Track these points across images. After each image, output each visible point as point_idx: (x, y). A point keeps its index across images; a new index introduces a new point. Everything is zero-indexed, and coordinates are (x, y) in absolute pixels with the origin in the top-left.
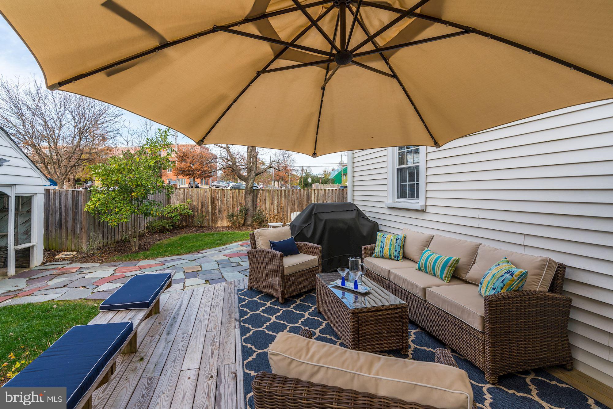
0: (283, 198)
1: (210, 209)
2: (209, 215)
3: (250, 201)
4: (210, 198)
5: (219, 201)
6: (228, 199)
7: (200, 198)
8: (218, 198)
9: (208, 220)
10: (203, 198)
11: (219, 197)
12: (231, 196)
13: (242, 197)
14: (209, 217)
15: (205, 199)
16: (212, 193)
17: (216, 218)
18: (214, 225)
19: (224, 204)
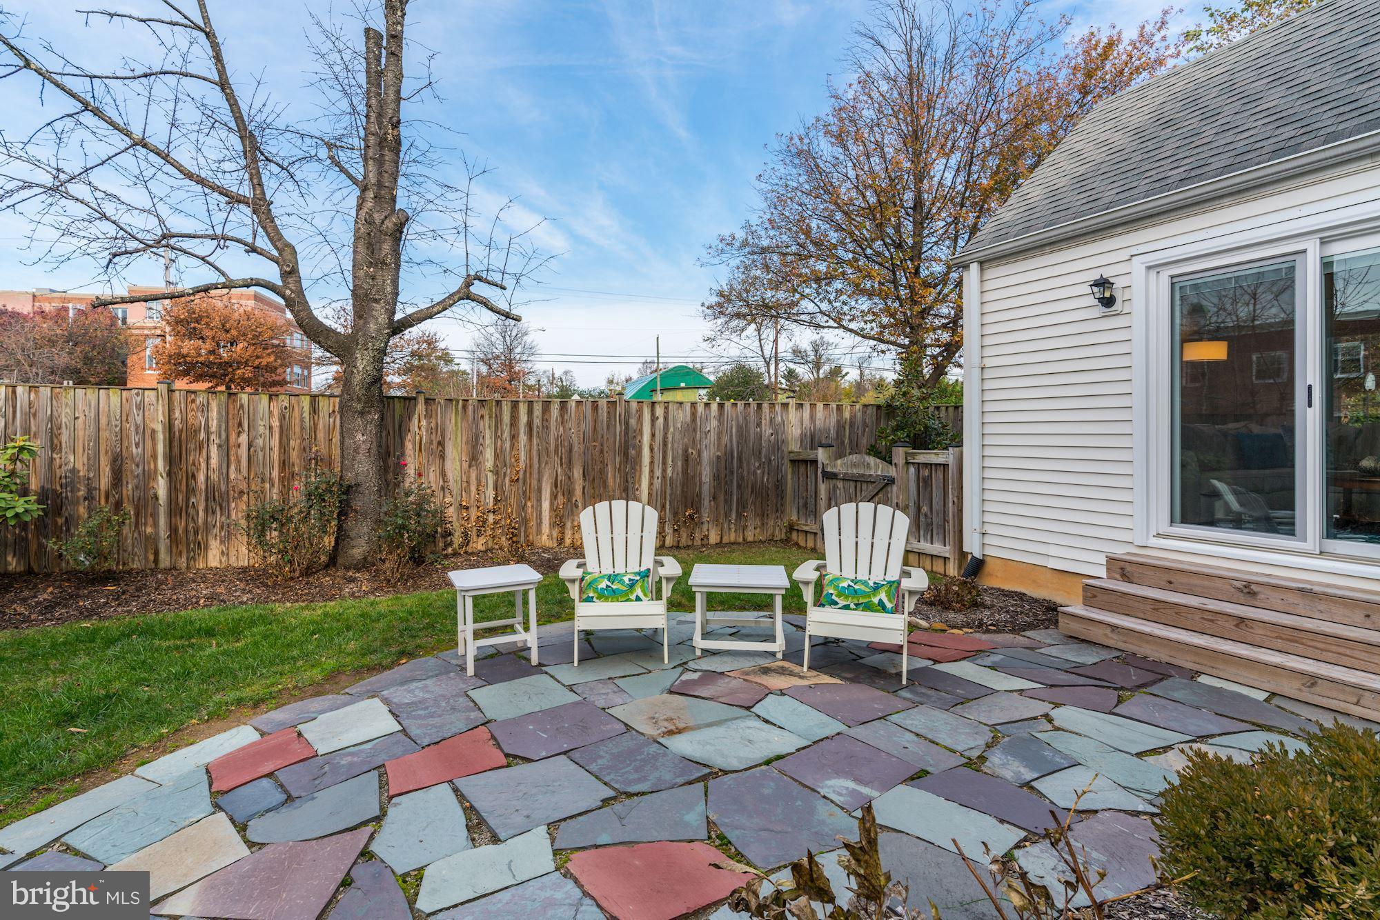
0: (523, 438)
1: (161, 487)
2: (155, 515)
3: (365, 446)
4: (160, 437)
5: (214, 450)
6: (260, 442)
7: (104, 434)
8: (208, 433)
9: (152, 542)
10: (122, 436)
11: (213, 429)
12: (276, 423)
13: (330, 431)
14: (156, 524)
15: (134, 438)
16: (171, 410)
17: (196, 533)
18: (182, 562)
19: (239, 461)
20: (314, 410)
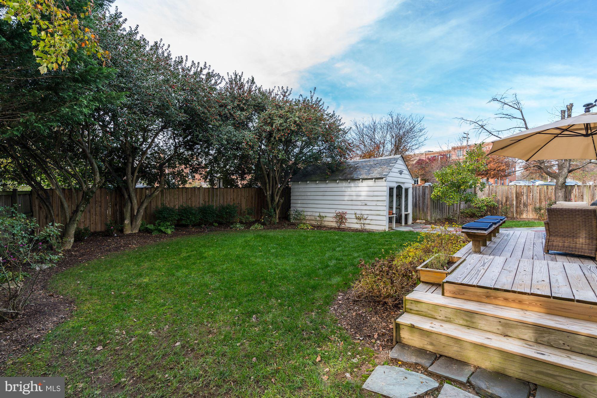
1: (515, 203)
2: (513, 208)
3: (561, 196)
4: (514, 194)
5: (525, 196)
6: (535, 195)
7: (504, 193)
9: (513, 212)
10: (507, 194)
11: (525, 192)
12: (538, 191)
13: (551, 193)
14: (513, 209)
15: (510, 194)
16: (516, 189)
17: (521, 211)
18: (518, 217)
19: (530, 198)
20: (547, 189)
